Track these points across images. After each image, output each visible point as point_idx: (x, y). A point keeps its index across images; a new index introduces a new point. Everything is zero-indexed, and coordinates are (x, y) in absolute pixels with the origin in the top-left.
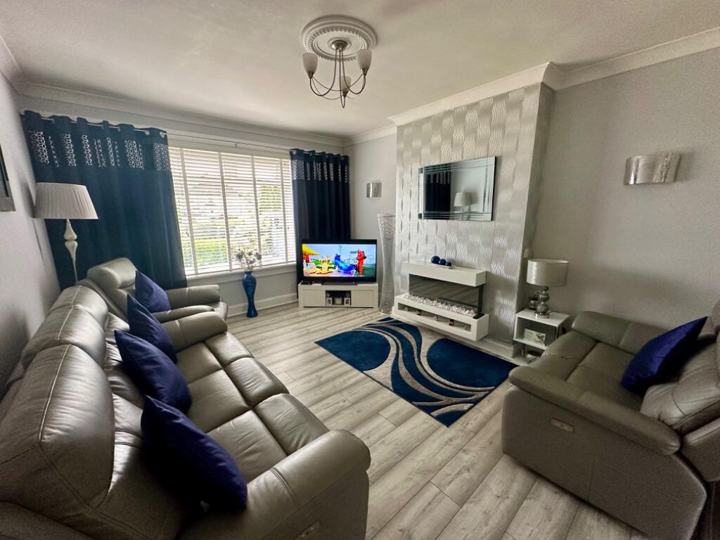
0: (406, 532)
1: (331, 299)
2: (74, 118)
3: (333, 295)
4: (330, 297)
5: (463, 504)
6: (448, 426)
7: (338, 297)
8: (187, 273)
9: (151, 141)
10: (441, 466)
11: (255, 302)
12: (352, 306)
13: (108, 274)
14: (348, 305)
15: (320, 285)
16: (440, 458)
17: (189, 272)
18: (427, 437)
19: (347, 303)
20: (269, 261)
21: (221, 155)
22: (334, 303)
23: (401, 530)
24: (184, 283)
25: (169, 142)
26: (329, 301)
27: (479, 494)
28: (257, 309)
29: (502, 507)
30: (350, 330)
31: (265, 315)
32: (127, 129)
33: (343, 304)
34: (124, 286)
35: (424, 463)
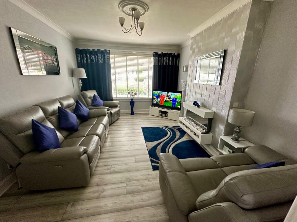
0: (103, 190)
1: (161, 114)
2: (86, 49)
3: (162, 112)
4: (161, 113)
5: (127, 194)
6: (153, 170)
7: (164, 114)
8: (113, 97)
9: (105, 54)
10: (135, 180)
11: (134, 110)
12: (168, 118)
13: (85, 94)
14: (167, 118)
15: (157, 107)
16: (138, 178)
17: (114, 96)
18: (142, 170)
19: (167, 117)
20: (140, 96)
21: (127, 57)
22: (162, 116)
23: (103, 189)
24: (112, 100)
25: (110, 54)
26: (160, 114)
27: (136, 195)
28: (134, 113)
29: (140, 203)
30: (158, 127)
31: (137, 115)
32: (99, 50)
33: (165, 117)
34: (90, 98)
35: (131, 177)
